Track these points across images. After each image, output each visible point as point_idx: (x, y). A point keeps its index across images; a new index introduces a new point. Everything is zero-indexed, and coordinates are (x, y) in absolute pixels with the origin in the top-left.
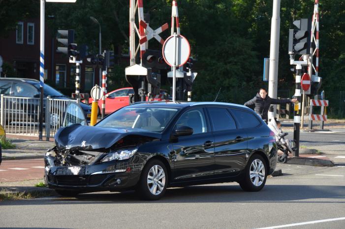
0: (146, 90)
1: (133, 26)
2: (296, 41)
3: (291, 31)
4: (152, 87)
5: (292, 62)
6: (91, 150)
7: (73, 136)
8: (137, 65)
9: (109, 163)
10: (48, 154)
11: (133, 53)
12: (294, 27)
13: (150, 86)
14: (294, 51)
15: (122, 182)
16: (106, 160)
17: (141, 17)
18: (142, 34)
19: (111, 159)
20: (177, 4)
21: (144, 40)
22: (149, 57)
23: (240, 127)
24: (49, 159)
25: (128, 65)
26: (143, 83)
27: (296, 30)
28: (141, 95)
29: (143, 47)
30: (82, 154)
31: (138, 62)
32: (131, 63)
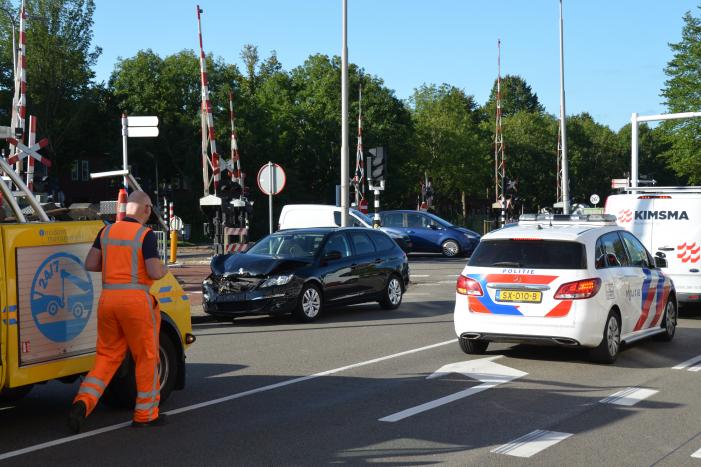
0: (221, 220)
1: (205, 158)
2: (374, 168)
3: (369, 158)
4: (227, 216)
5: (371, 188)
6: (249, 276)
7: (228, 264)
8: (211, 196)
9: (268, 288)
10: (205, 282)
11: (207, 184)
12: (370, 155)
13: (224, 215)
14: (372, 177)
15: (282, 306)
16: (264, 286)
17: (213, 150)
18: (215, 166)
19: (270, 284)
20: (235, 138)
21: (217, 172)
22: (223, 188)
23: (378, 249)
24: (206, 287)
25: (203, 196)
26: (217, 213)
27: (373, 158)
28: (216, 224)
29: (216, 178)
30: (239, 281)
31: (212, 193)
32: (205, 193)
